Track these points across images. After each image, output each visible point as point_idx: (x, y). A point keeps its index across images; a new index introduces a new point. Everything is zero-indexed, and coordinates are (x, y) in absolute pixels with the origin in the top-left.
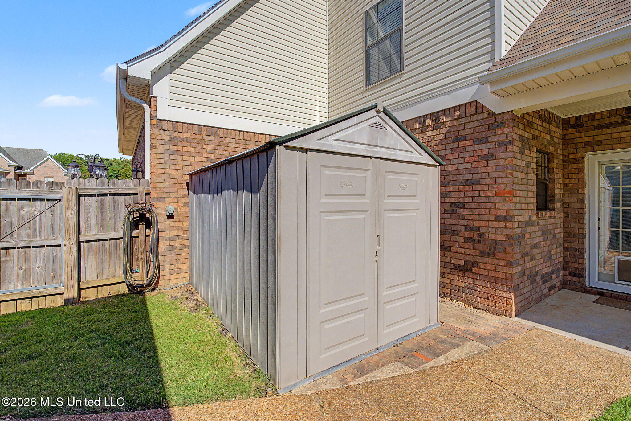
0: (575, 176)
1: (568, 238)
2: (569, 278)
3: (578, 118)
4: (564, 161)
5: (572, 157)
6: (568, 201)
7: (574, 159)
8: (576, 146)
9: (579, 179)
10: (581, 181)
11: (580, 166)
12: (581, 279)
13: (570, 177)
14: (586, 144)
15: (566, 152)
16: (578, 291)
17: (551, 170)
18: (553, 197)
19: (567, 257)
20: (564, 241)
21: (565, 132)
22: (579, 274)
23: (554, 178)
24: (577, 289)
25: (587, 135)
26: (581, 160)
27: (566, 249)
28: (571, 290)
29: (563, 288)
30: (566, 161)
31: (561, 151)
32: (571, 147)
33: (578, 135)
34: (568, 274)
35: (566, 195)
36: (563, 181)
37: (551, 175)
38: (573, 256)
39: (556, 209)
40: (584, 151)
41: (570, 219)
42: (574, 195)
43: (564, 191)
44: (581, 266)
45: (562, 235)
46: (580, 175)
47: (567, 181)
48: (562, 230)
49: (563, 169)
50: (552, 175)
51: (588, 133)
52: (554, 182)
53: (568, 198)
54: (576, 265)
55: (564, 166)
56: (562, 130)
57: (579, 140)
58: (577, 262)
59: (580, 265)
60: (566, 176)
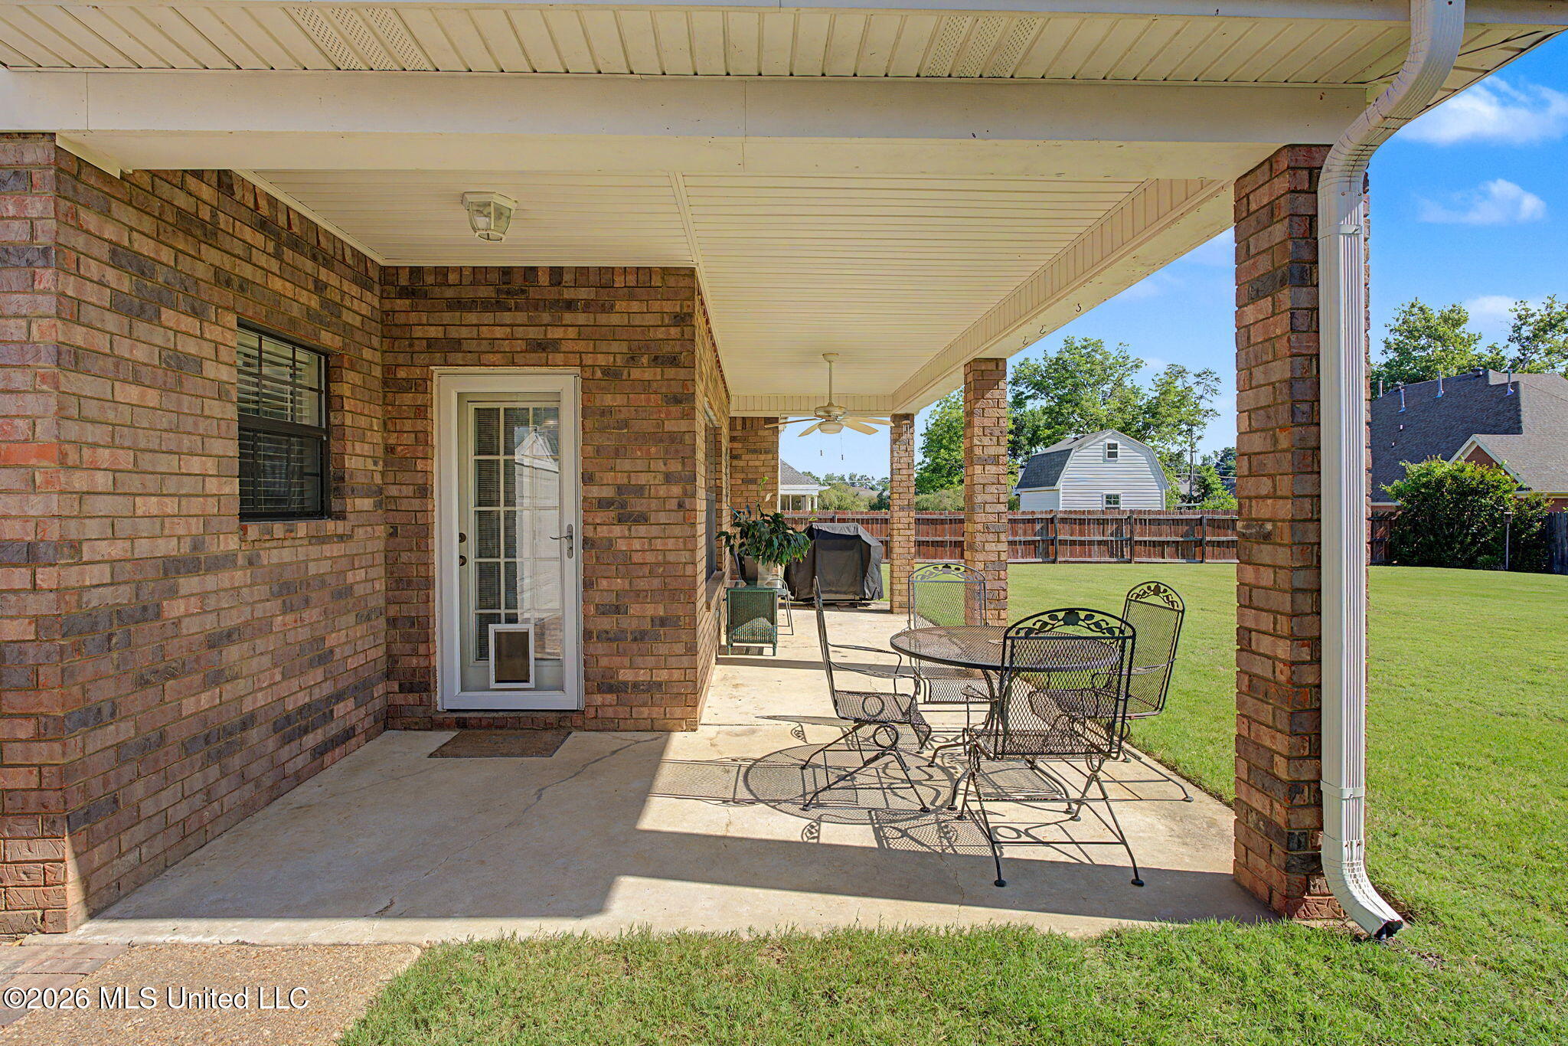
0: (408, 425)
1: (396, 593)
2: (399, 699)
3: (416, 272)
4: (385, 383)
5: (402, 374)
6: (393, 491)
7: (406, 380)
8: (411, 345)
9: (416, 433)
10: (423, 439)
11: (420, 399)
12: (424, 695)
13: (398, 428)
14: (431, 344)
15: (390, 359)
16: (419, 730)
17: (336, 402)
18: (342, 479)
19: (395, 641)
20: (388, 602)
21: (387, 305)
22: (421, 683)
23: (343, 425)
24: (416, 723)
25: (432, 321)
26: (422, 385)
27: (392, 622)
28: (405, 729)
29: (385, 728)
30: (391, 383)
31: (379, 354)
32: (399, 347)
33: (413, 317)
34: (396, 688)
35: (390, 478)
36: (383, 437)
37: (336, 418)
38: (407, 638)
39: (351, 517)
40: (427, 361)
41: (398, 540)
42: (406, 477)
43: (385, 464)
44: (423, 663)
45: (380, 586)
46: (420, 425)
47: (392, 440)
48: (374, 573)
49: (384, 404)
50: (339, 415)
51: (436, 318)
52: (343, 437)
53: (395, 484)
54: (415, 661)
55: (385, 397)
56: (382, 297)
57: (418, 332)
58: (415, 653)
59: (422, 659)
60: (390, 426)
